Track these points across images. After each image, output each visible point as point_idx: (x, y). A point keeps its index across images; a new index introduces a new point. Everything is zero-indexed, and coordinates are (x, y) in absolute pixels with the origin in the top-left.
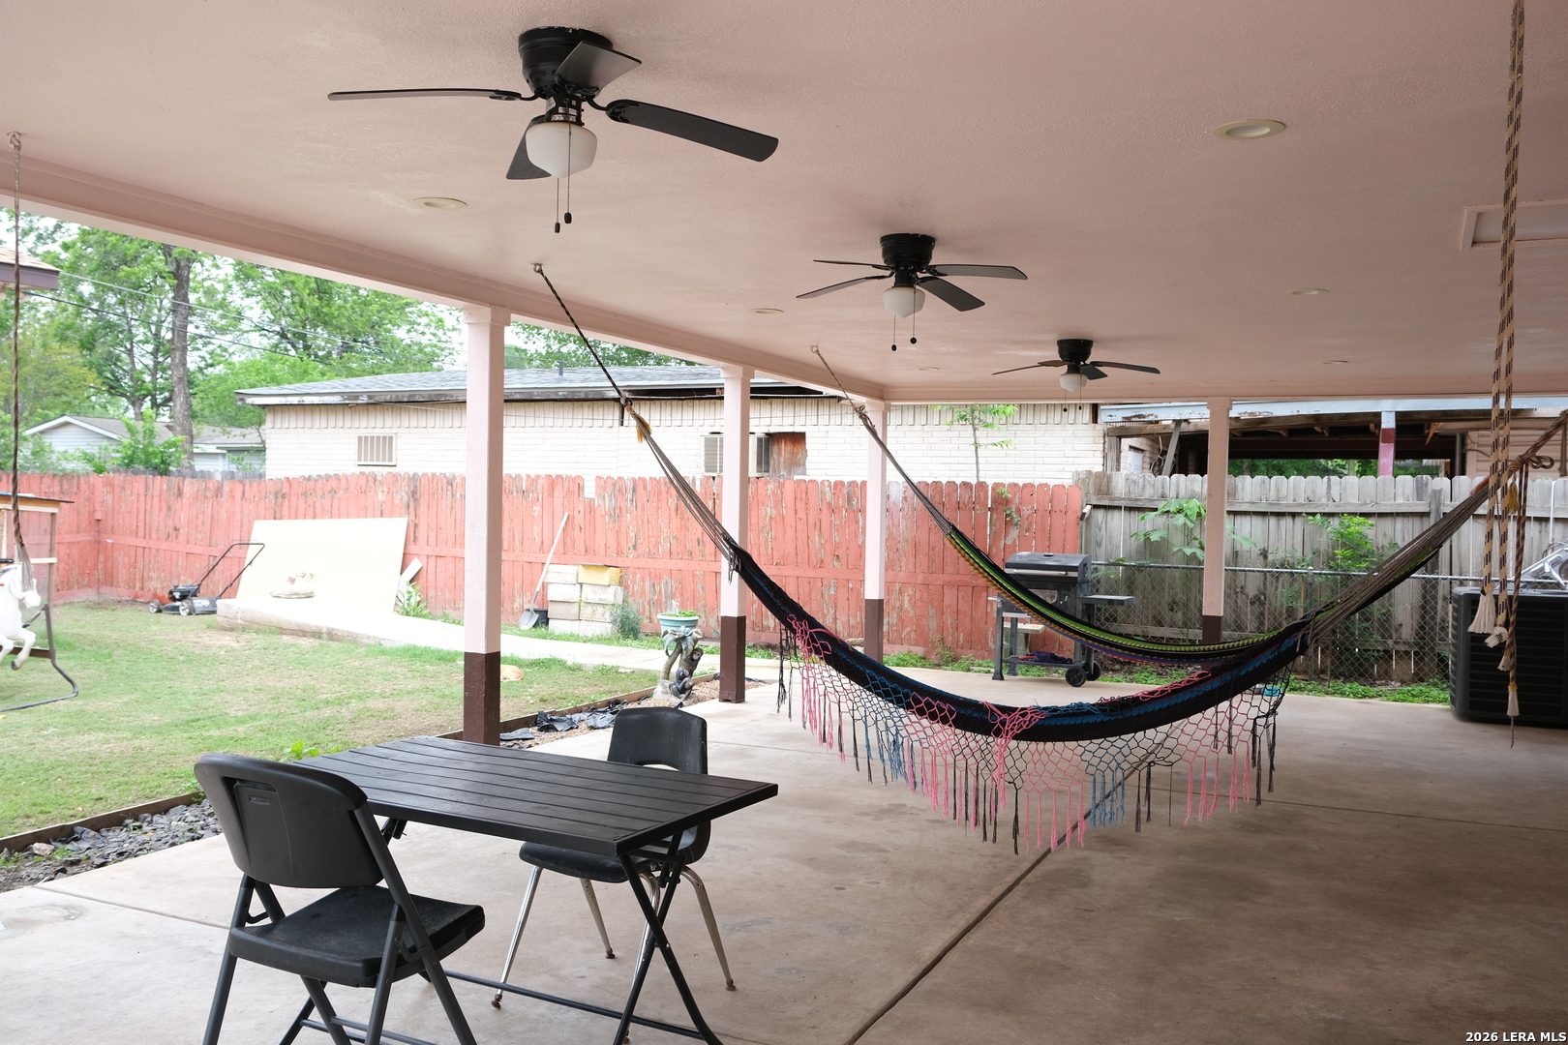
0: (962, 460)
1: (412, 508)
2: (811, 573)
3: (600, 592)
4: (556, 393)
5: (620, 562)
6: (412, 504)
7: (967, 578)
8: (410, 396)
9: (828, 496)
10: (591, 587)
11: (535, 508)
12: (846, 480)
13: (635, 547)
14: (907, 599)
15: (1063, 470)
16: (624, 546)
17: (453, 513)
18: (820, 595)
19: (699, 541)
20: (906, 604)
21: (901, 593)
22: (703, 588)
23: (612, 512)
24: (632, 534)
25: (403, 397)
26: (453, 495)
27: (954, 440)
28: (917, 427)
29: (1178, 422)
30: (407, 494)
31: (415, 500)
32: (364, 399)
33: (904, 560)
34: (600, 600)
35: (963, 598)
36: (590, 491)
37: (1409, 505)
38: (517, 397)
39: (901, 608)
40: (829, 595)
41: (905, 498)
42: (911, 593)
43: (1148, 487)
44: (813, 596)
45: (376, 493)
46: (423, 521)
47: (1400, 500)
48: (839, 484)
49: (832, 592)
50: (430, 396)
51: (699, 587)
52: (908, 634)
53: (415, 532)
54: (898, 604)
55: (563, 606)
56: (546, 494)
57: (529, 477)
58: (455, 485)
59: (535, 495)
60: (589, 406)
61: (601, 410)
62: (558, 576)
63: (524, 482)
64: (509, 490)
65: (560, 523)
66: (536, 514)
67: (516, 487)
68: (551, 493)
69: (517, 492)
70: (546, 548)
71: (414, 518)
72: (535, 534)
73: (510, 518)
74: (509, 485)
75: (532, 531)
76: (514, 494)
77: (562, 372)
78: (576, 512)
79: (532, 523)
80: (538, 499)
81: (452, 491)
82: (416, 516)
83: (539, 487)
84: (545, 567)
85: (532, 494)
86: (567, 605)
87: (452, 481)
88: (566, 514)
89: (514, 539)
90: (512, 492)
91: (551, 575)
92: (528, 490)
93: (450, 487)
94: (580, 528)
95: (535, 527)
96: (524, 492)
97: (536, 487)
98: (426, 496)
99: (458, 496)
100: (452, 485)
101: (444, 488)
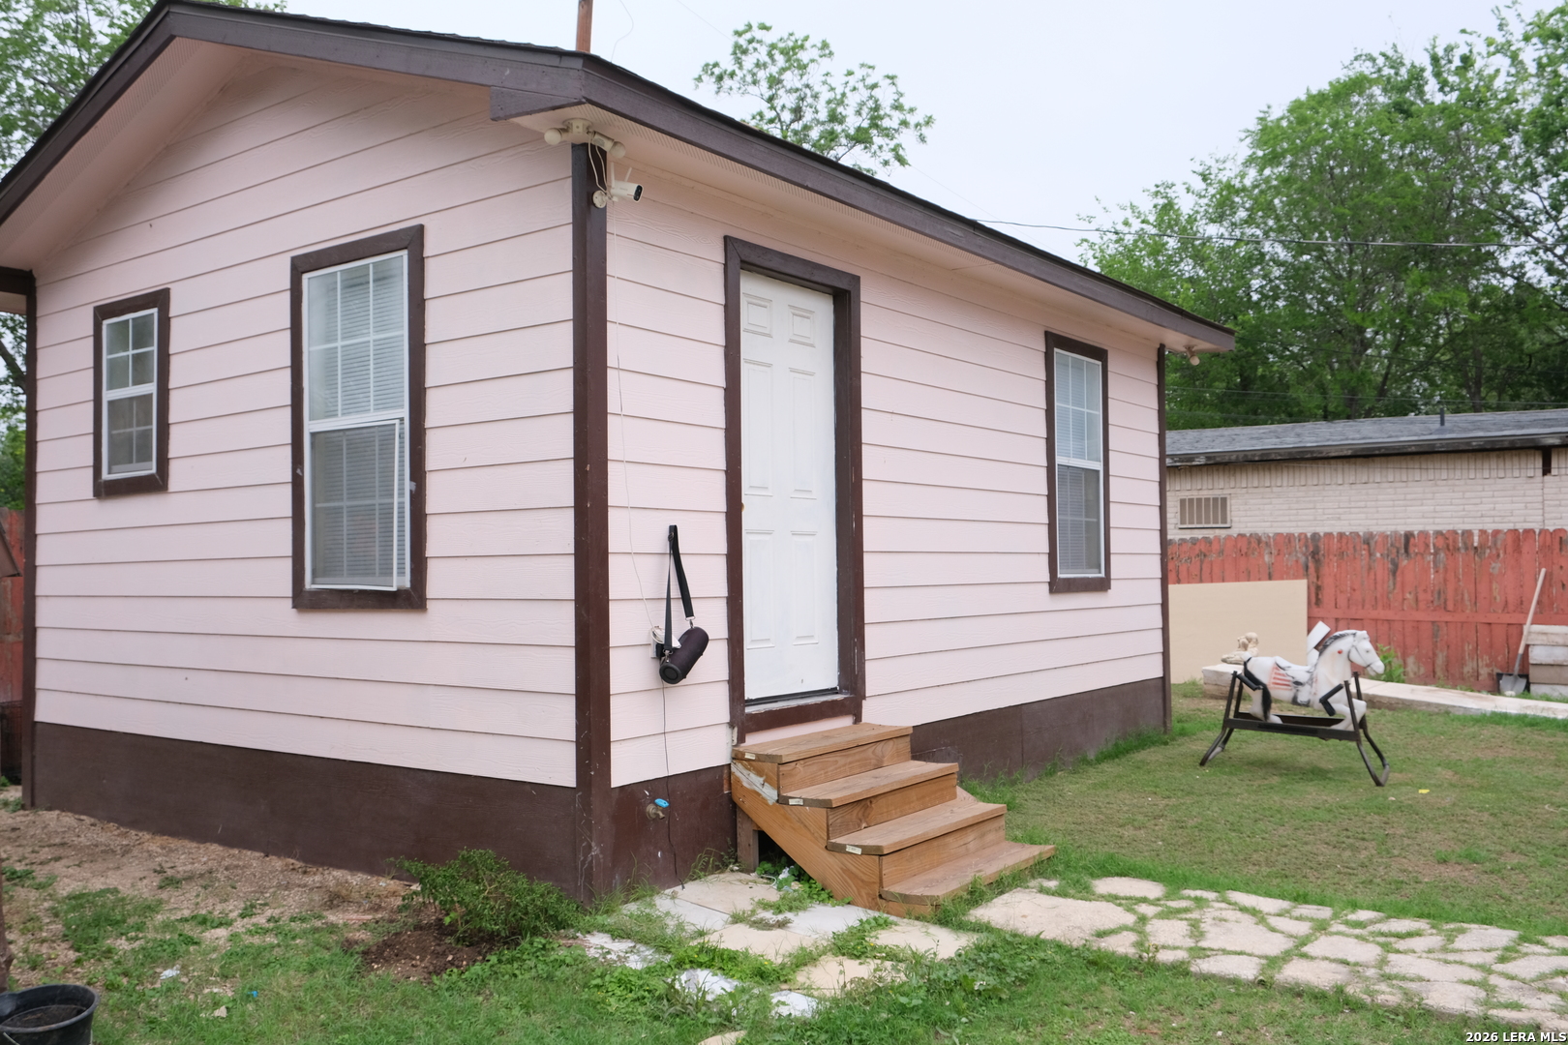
1: (1312, 569)
4: (1468, 444)
6: (1311, 565)
8: (1262, 455)
11: (1494, 565)
17: (1372, 574)
25: (1254, 455)
26: (1370, 554)
30: (1304, 554)
31: (1317, 562)
32: (1202, 461)
38: (1413, 449)
45: (1261, 555)
46: (1328, 582)
50: (1290, 453)
53: (1317, 595)
55: (1552, 671)
56: (1510, 550)
57: (1483, 532)
58: (1372, 543)
59: (1494, 552)
60: (1498, 457)
61: (1516, 460)
62: (1544, 638)
63: (1476, 538)
64: (1454, 547)
65: (1536, 580)
66: (1496, 571)
67: (1465, 543)
68: (1518, 549)
69: (1467, 549)
70: (1511, 607)
71: (1315, 580)
72: (1495, 593)
73: (1456, 576)
74: (1455, 541)
75: (1491, 590)
76: (1463, 551)
77: (1442, 422)
78: (1556, 568)
79: (1491, 582)
80: (1498, 556)
81: (1369, 550)
82: (1318, 578)
83: (1499, 543)
84: (1526, 628)
85: (1488, 551)
86: (1558, 669)
87: (1368, 540)
88: (1543, 571)
89: (1462, 599)
90: (1459, 549)
91: (1533, 636)
92: (1483, 546)
93: (1366, 547)
94: (1563, 585)
95: (1494, 586)
96: (1476, 548)
97: (1495, 543)
98: (1331, 557)
99: (1378, 555)
100: (1368, 544)
101: (1358, 548)
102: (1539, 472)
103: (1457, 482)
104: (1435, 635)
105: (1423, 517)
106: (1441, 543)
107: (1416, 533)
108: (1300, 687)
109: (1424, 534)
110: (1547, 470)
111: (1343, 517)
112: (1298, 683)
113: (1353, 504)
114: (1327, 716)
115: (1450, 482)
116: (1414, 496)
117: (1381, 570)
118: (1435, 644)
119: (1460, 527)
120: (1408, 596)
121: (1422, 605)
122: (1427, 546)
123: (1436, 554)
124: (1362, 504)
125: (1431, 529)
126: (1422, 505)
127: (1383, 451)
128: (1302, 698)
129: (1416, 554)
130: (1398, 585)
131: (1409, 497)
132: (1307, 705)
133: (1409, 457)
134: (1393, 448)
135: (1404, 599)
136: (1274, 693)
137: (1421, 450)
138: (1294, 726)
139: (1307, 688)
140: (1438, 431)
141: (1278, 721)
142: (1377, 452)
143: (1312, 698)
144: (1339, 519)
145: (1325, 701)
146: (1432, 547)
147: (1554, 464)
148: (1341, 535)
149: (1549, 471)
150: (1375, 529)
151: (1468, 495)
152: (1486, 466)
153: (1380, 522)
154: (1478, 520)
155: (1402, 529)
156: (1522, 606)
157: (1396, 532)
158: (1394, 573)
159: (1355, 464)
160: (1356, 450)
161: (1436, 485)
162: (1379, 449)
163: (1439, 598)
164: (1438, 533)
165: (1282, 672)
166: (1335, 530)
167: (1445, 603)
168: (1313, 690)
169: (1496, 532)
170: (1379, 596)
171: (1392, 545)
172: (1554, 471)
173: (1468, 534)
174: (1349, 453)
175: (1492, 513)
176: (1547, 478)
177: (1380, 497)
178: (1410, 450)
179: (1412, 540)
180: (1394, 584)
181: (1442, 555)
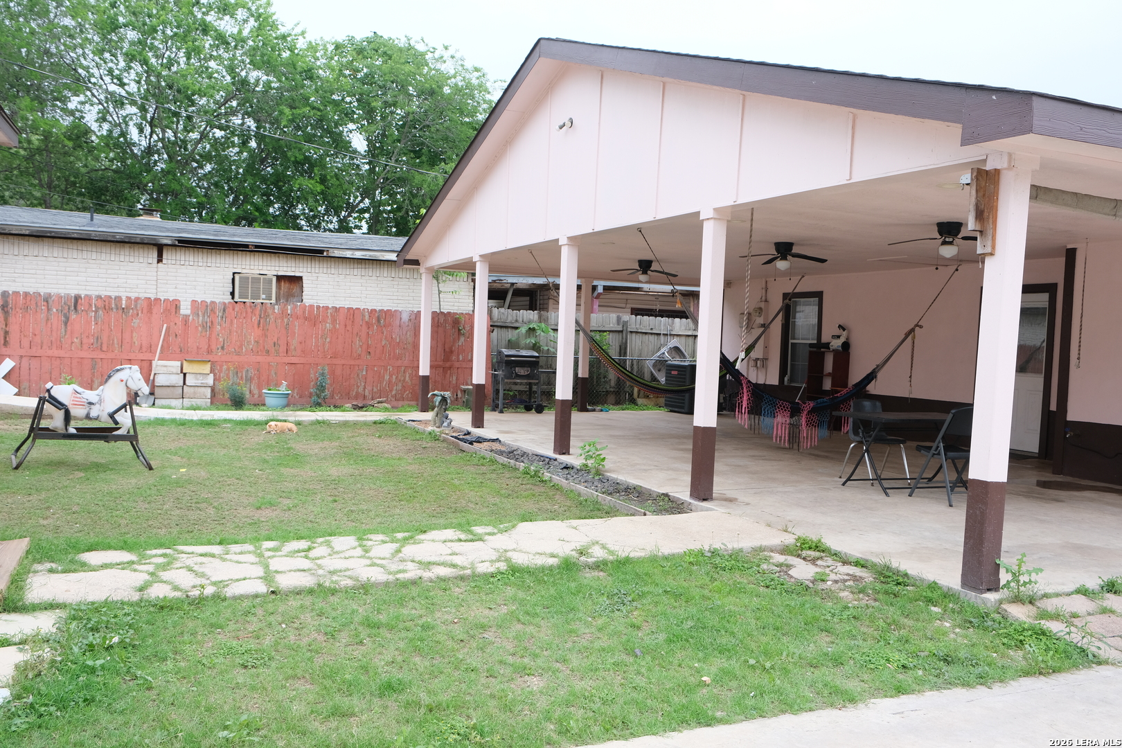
0: (400, 298)
2: (352, 362)
3: (201, 378)
4: (114, 236)
5: (209, 357)
6: (1, 315)
7: (441, 363)
9: (367, 318)
10: (193, 375)
11: (134, 321)
12: (378, 308)
13: (223, 348)
14: (407, 375)
15: (454, 305)
16: (214, 347)
17: (49, 323)
18: (356, 375)
19: (275, 343)
20: (407, 378)
21: (404, 372)
22: (275, 374)
23: (205, 325)
24: (221, 339)
26: (49, 310)
27: (395, 286)
28: (374, 278)
29: (513, 284)
31: (6, 313)
33: (407, 354)
34: (202, 383)
35: (438, 374)
36: (185, 309)
37: (615, 327)
38: (75, 236)
39: (404, 380)
40: (362, 375)
41: (410, 320)
42: (410, 372)
43: (509, 316)
44: (352, 376)
46: (15, 328)
47: (611, 325)
48: (373, 311)
49: (364, 373)
51: (273, 373)
52: (407, 395)
53: (5, 338)
54: (402, 379)
55: (168, 389)
56: (145, 311)
57: (128, 298)
58: (50, 302)
59: (135, 312)
60: (130, 247)
61: (141, 251)
62: (165, 369)
63: (124, 302)
64: (109, 307)
65: (161, 332)
66: (136, 325)
67: (116, 305)
68: (150, 311)
69: (117, 309)
70: (144, 349)
71: (4, 327)
72: (135, 340)
73: (109, 327)
74: (110, 303)
75: (132, 337)
76: (115, 310)
77: (92, 219)
78: (172, 324)
79: (132, 332)
80: (138, 315)
81: (48, 306)
82: (6, 325)
83: (139, 306)
84: (154, 363)
85: (131, 311)
86: (172, 389)
87: (47, 299)
88: (165, 325)
89: (113, 343)
90: (112, 309)
91: (158, 368)
92: (128, 307)
93: (45, 303)
94: (176, 335)
95: (134, 334)
96: (123, 309)
97: (136, 306)
98: (18, 310)
99: (55, 310)
100: (47, 302)
101: (39, 304)
102: (156, 260)
103: (103, 262)
104: (93, 368)
105: (78, 285)
106: (100, 304)
107: (83, 296)
108: (92, 406)
109: (88, 297)
110: (160, 260)
111: (17, 280)
112: (91, 403)
113: (26, 271)
114: (114, 426)
115: (98, 262)
116: (72, 269)
117: (57, 320)
118: (93, 374)
119: (113, 294)
120: (75, 340)
121: (85, 347)
122: (90, 305)
123: (96, 312)
124: (33, 272)
125: (94, 293)
126: (77, 276)
127: (53, 234)
128: (93, 414)
129: (82, 311)
130: (69, 332)
131: (68, 269)
132: (97, 419)
133: (69, 241)
134: (61, 233)
135: (72, 343)
136: (74, 412)
137: (81, 237)
138: (86, 434)
139: (97, 406)
140: (88, 225)
141: (74, 431)
142: (49, 235)
143: (100, 413)
144: (14, 281)
145: (112, 416)
146: (94, 306)
147: (165, 256)
148: (26, 294)
149: (162, 261)
150: (53, 291)
151: (109, 271)
152: (122, 253)
153: (46, 286)
154: (115, 289)
155: (73, 293)
156: (151, 349)
157: (68, 295)
158: (66, 324)
159: (29, 241)
160: (32, 231)
161: (88, 263)
162: (51, 232)
163: (97, 342)
164: (99, 297)
165: (78, 395)
166: (21, 290)
167: (101, 346)
168: (102, 408)
169: (137, 299)
170: (54, 340)
171: (65, 304)
172: (164, 261)
173: (118, 299)
174: (27, 233)
175: (125, 285)
176: (160, 264)
177: (46, 267)
178: (73, 236)
179: (80, 301)
180: (66, 331)
181: (101, 312)
